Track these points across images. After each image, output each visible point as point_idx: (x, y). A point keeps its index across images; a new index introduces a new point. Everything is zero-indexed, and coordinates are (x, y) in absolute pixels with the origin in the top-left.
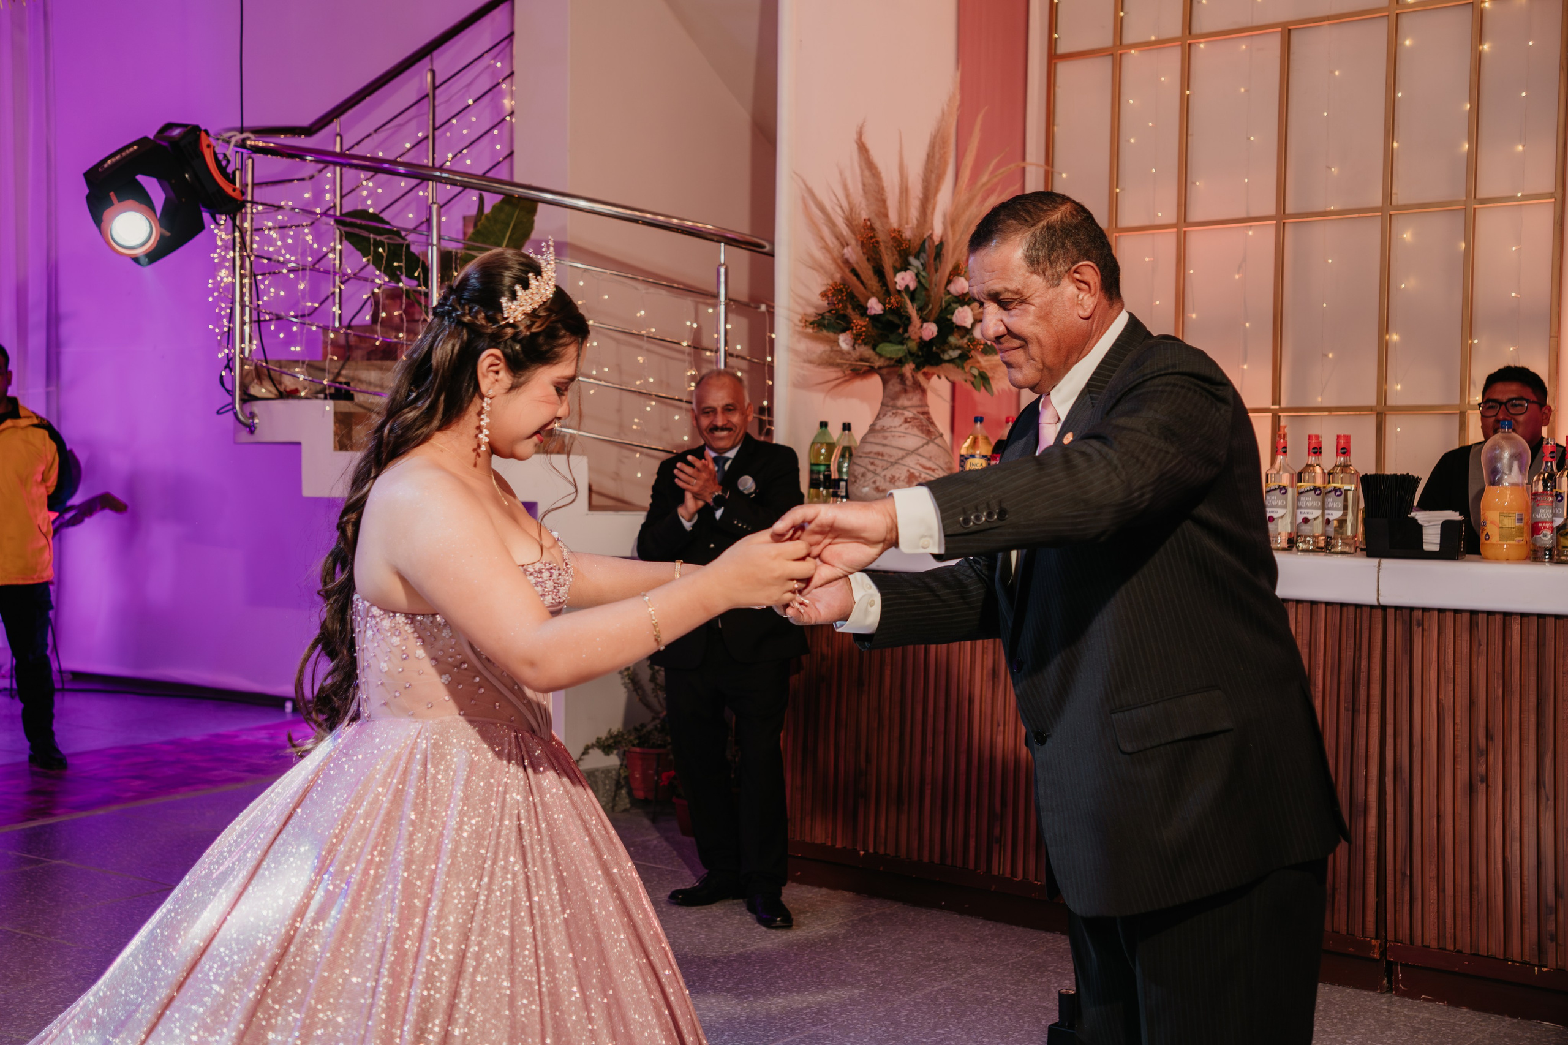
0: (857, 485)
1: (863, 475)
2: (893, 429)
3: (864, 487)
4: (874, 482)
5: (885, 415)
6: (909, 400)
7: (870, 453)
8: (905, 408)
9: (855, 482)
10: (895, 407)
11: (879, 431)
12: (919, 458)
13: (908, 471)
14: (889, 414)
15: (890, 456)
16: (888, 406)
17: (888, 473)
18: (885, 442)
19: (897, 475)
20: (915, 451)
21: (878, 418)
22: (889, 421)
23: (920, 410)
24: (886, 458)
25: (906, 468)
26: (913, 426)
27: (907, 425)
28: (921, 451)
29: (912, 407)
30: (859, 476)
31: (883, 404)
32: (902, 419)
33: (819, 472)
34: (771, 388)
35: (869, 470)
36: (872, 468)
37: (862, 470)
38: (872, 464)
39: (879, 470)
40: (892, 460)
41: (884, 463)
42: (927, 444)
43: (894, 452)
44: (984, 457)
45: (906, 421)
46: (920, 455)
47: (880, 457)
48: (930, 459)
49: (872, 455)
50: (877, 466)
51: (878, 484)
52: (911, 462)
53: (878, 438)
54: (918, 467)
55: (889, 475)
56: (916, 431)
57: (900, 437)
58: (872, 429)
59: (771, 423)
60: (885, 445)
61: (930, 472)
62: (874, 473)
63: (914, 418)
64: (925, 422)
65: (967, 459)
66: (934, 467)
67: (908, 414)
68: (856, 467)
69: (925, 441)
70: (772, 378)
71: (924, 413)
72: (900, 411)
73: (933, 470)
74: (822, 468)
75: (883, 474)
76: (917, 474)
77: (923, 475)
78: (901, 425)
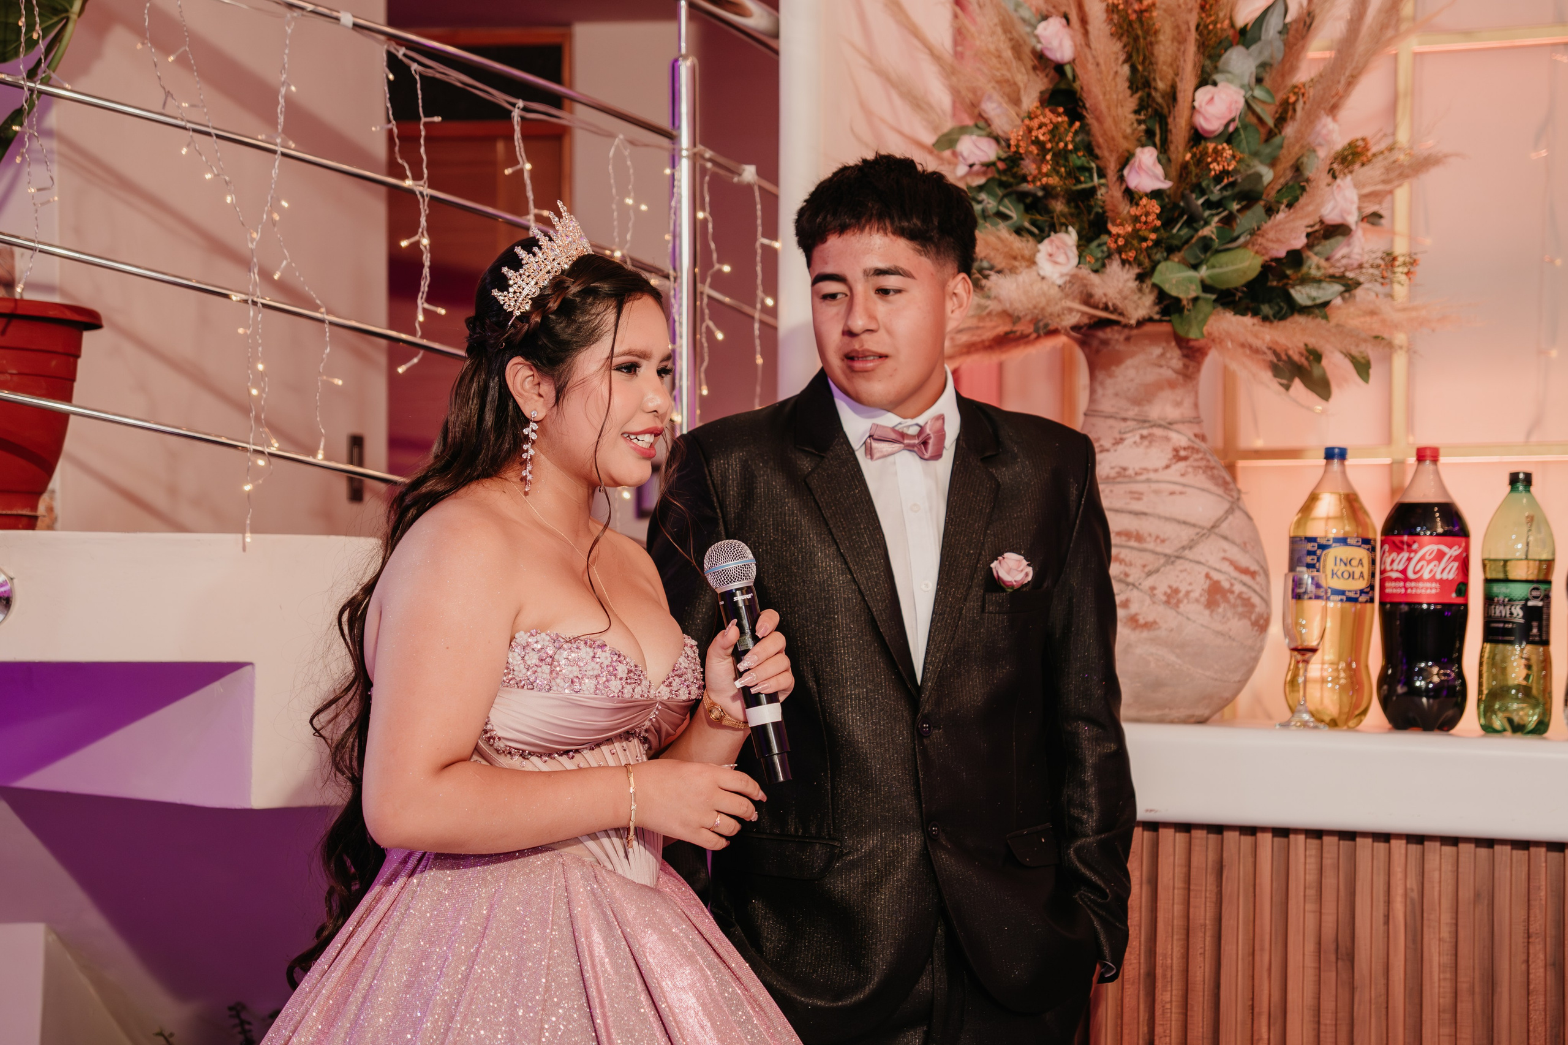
2: (1152, 476)
5: (1119, 441)
6: (1178, 404)
8: (1169, 425)
10: (1144, 421)
13: (1207, 576)
14: (1132, 438)
17: (1162, 583)
18: (1137, 506)
19: (1184, 588)
24: (1150, 546)
25: (1204, 570)
26: (1193, 469)
27: (1182, 465)
28: (1224, 527)
32: (1168, 451)
40: (1168, 549)
41: (1148, 558)
43: (1169, 530)
45: (1178, 457)
47: (1133, 543)
52: (1212, 557)
54: (1226, 567)
55: (1162, 589)
56: (1201, 480)
57: (1172, 493)
61: (1246, 579)
63: (1191, 449)
67: (1180, 439)
72: (1158, 432)
75: (1147, 583)
76: (1226, 585)
77: (1238, 588)
78: (1167, 467)
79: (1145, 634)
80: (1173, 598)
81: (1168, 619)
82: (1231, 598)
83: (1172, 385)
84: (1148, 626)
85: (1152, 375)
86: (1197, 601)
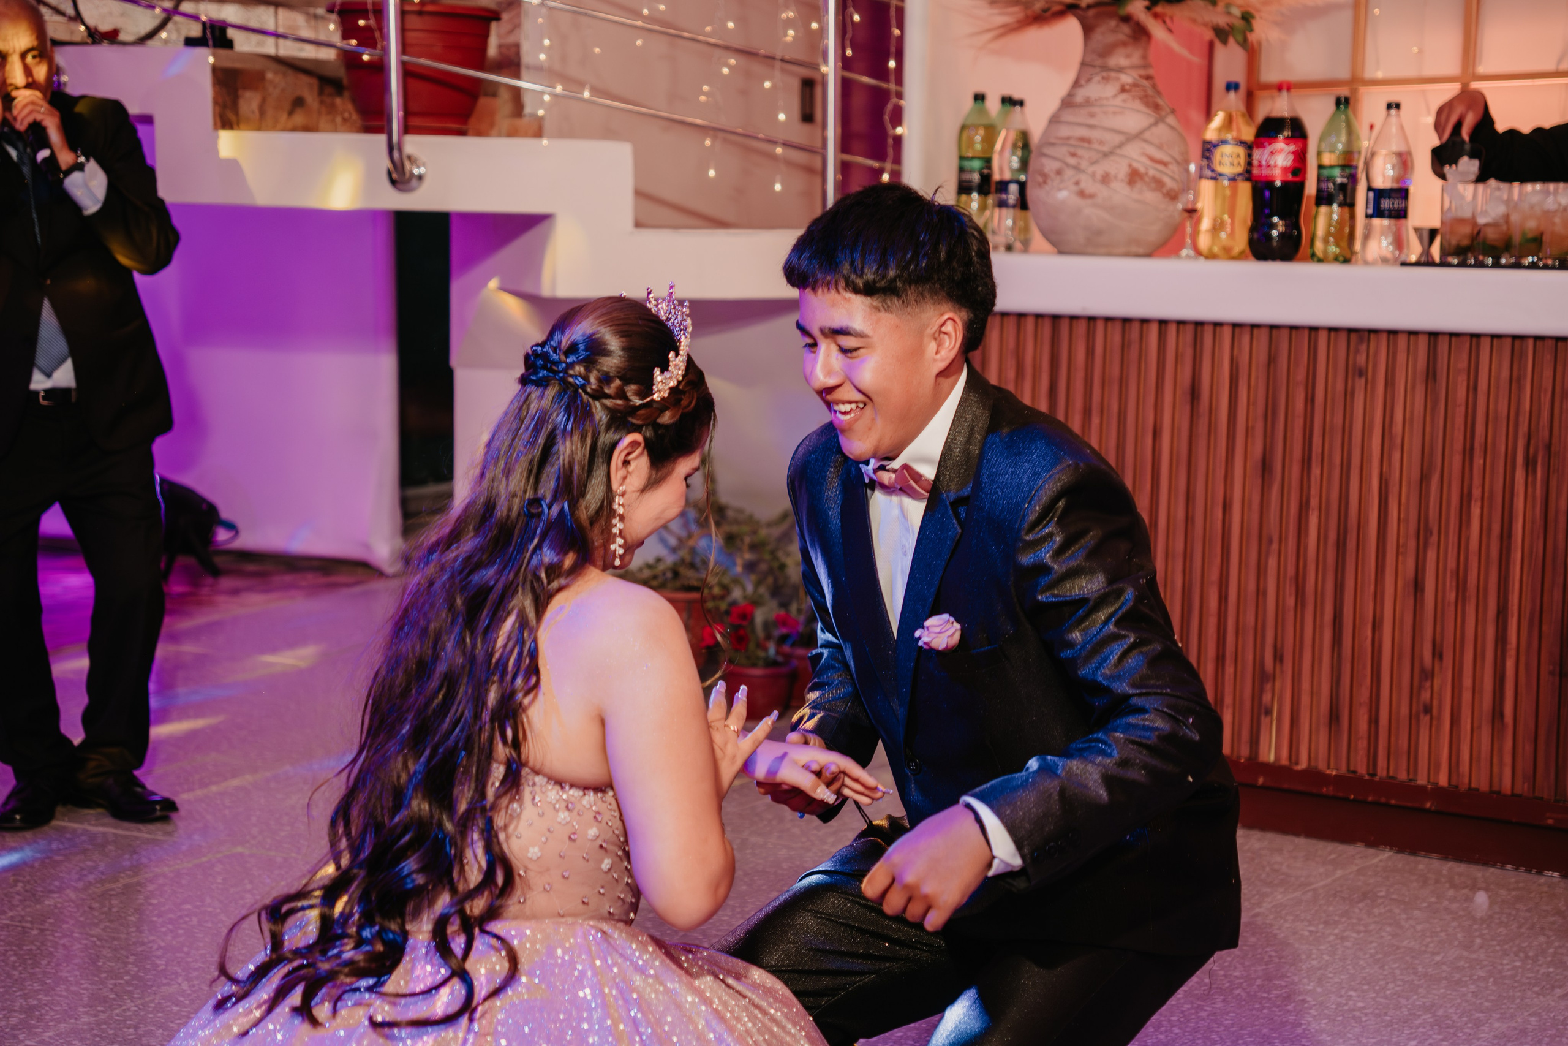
0: (1047, 187)
1: (1059, 172)
2: (1105, 102)
3: (1060, 189)
4: (1077, 183)
5: (1089, 80)
6: (1128, 56)
7: (1068, 138)
8: (1120, 70)
9: (1045, 182)
10: (1105, 68)
11: (1080, 106)
12: (1145, 145)
13: (1130, 166)
14: (1097, 78)
15: (1101, 143)
16: (1094, 66)
17: (1100, 170)
18: (1092, 121)
19: (1113, 172)
20: (1138, 136)
21: (1077, 84)
22: (1095, 90)
23: (1143, 72)
24: (1096, 146)
25: (1128, 162)
26: (1134, 98)
27: (1124, 96)
28: (1147, 134)
29: (1133, 67)
30: (1052, 175)
31: (1083, 64)
32: (1117, 87)
33: (971, 171)
34: (901, 40)
35: (1067, 165)
36: (1072, 161)
37: (1056, 165)
38: (1073, 155)
39: (1084, 164)
40: (1106, 149)
41: (1093, 154)
42: (1156, 124)
43: (1108, 137)
44: (1242, 143)
45: (1123, 90)
46: (1146, 141)
47: (1086, 145)
48: (1160, 147)
49: (1072, 142)
50: (1080, 157)
51: (1083, 185)
52: (1135, 154)
53: (1080, 116)
54: (1143, 159)
56: (1138, 105)
57: (1114, 113)
58: (1067, 103)
59: (900, 96)
60: (1091, 127)
61: (1160, 166)
62: (1077, 168)
63: (1135, 85)
64: (1150, 92)
65: (1215, 146)
66: (1166, 158)
67: (1126, 79)
68: (1045, 161)
69: (1152, 120)
70: (901, 26)
71: (1148, 78)
72: (1113, 74)
73: (1165, 164)
74: (977, 164)
75: (1091, 169)
76: (1142, 170)
77: (1152, 172)
78: (1115, 96)
79: (1089, 201)
80: (1106, 179)
81: (1102, 192)
82: (1147, 179)
83: (1124, 44)
84: (1091, 196)
85: (1111, 38)
86: (1122, 180)
